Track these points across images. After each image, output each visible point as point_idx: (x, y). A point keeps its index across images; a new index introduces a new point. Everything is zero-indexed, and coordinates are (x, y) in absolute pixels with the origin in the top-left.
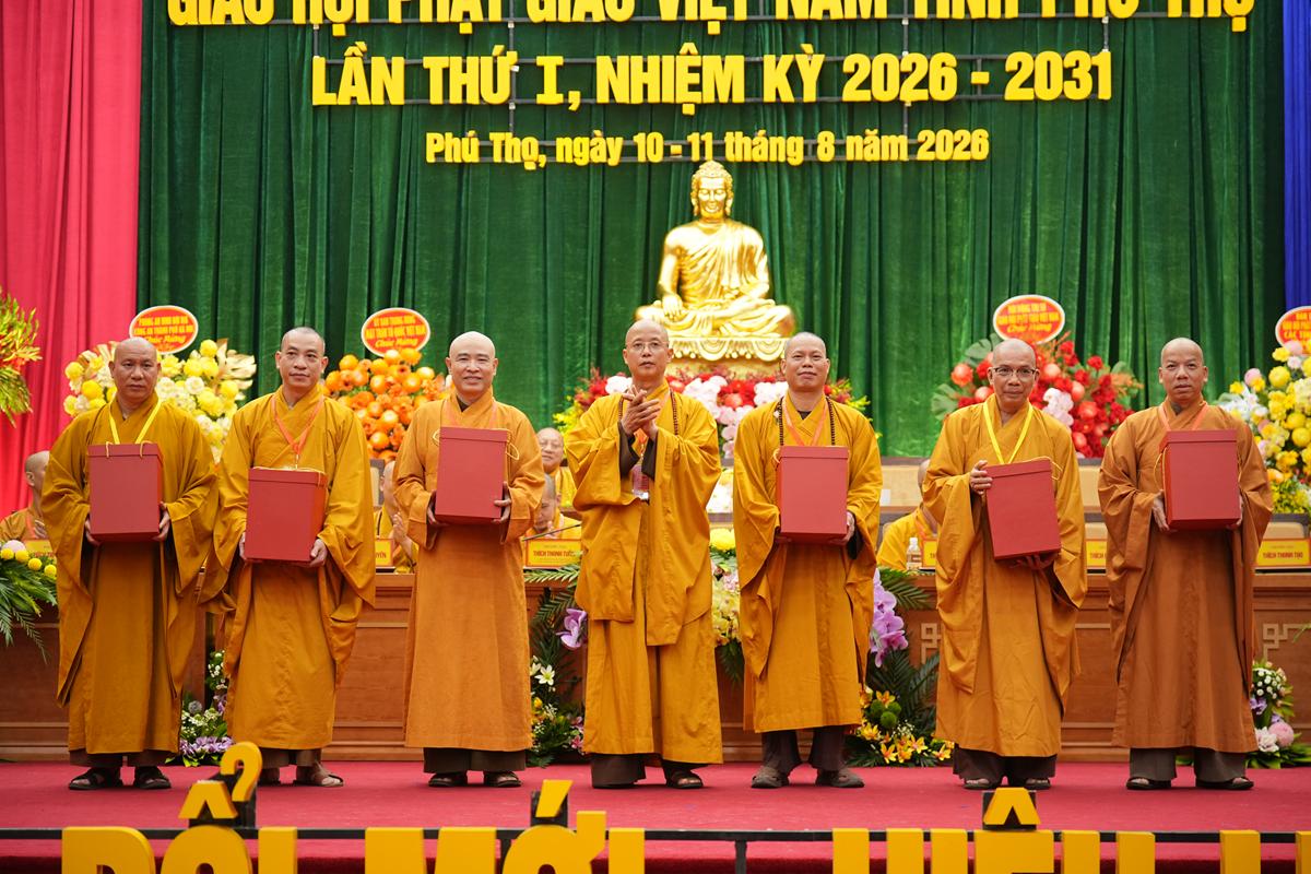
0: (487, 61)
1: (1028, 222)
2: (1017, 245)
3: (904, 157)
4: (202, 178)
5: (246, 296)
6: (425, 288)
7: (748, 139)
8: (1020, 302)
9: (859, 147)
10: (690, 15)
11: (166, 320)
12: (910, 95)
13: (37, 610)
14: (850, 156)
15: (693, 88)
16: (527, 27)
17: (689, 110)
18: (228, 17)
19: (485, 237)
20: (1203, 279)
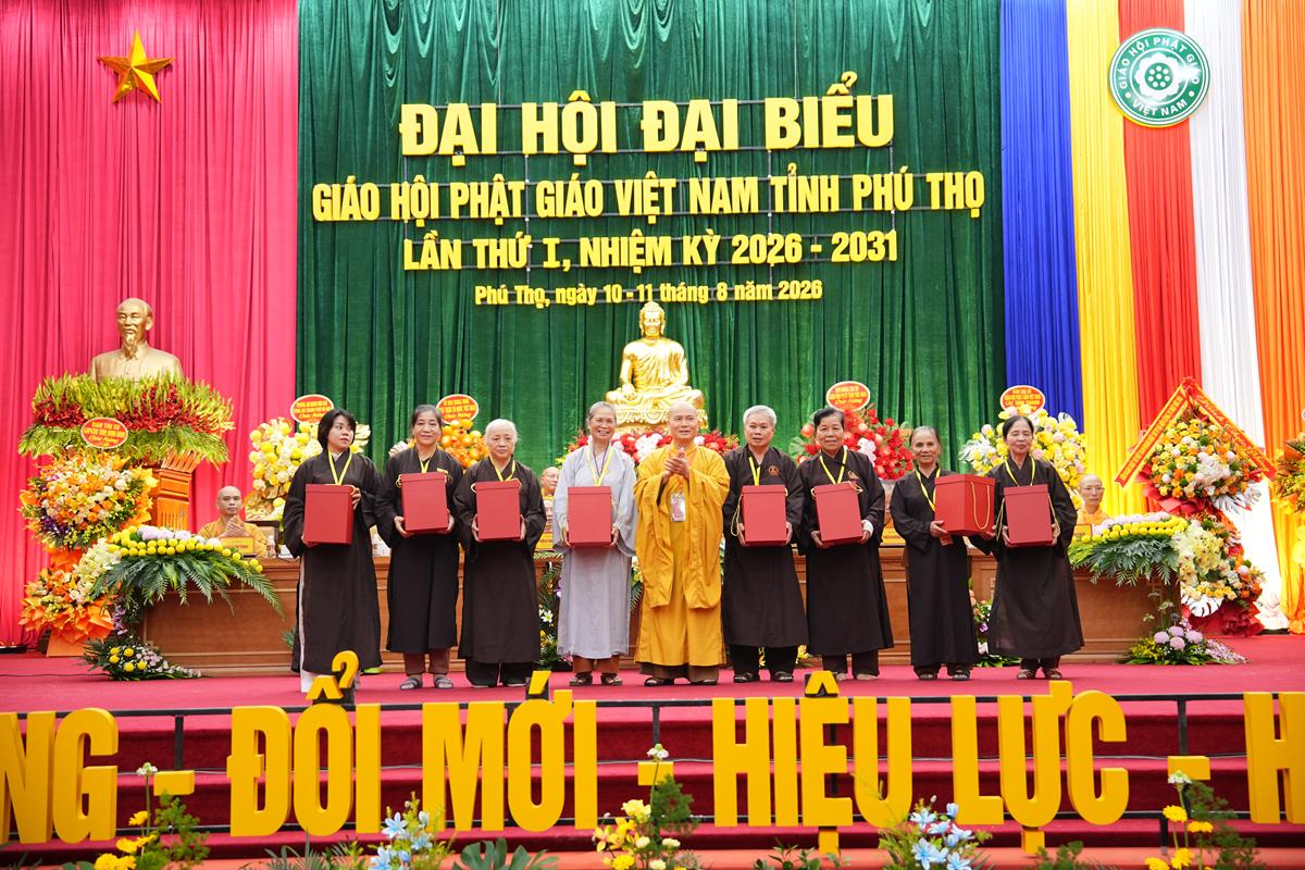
0: (512, 242)
1: (847, 336)
2: (841, 351)
3: (770, 297)
4: (336, 316)
5: (364, 388)
6: (476, 383)
7: (674, 288)
8: (843, 386)
9: (742, 293)
10: (638, 212)
11: (314, 404)
12: (773, 259)
13: (228, 582)
14: (737, 298)
15: (639, 257)
16: (537, 220)
17: (637, 270)
18: (351, 216)
19: (512, 350)
20: (955, 370)
